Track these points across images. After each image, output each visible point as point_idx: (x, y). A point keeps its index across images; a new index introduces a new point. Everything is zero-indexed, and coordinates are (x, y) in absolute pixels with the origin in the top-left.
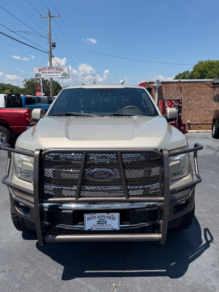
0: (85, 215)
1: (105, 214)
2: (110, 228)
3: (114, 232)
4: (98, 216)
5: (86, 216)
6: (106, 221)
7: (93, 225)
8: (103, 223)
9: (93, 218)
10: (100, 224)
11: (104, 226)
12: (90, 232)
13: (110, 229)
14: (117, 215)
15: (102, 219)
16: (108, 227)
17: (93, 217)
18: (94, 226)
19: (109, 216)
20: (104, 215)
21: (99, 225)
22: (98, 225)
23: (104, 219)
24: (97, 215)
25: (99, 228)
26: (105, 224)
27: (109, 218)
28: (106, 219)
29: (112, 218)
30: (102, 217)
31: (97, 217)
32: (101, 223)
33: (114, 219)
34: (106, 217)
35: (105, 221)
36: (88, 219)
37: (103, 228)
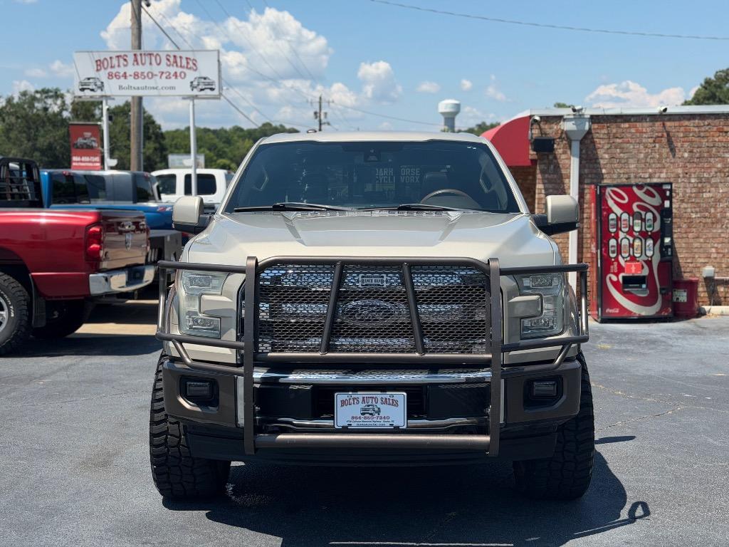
0: (336, 394)
1: (378, 395)
2: (387, 424)
3: (397, 431)
4: (363, 398)
5: (339, 397)
6: (379, 409)
7: (353, 418)
8: (372, 412)
9: (352, 401)
10: (366, 415)
11: (375, 420)
12: (345, 430)
13: (387, 426)
14: (401, 397)
15: (370, 403)
16: (382, 423)
17: (354, 399)
18: (355, 420)
19: (386, 399)
20: (374, 396)
21: (365, 418)
22: (362, 416)
23: (374, 403)
24: (360, 395)
25: (365, 423)
26: (377, 415)
27: (385, 402)
28: (379, 405)
29: (391, 401)
30: (370, 400)
31: (361, 400)
32: (370, 412)
33: (395, 403)
34: (380, 401)
35: (376, 409)
36: (343, 403)
37: (372, 423)
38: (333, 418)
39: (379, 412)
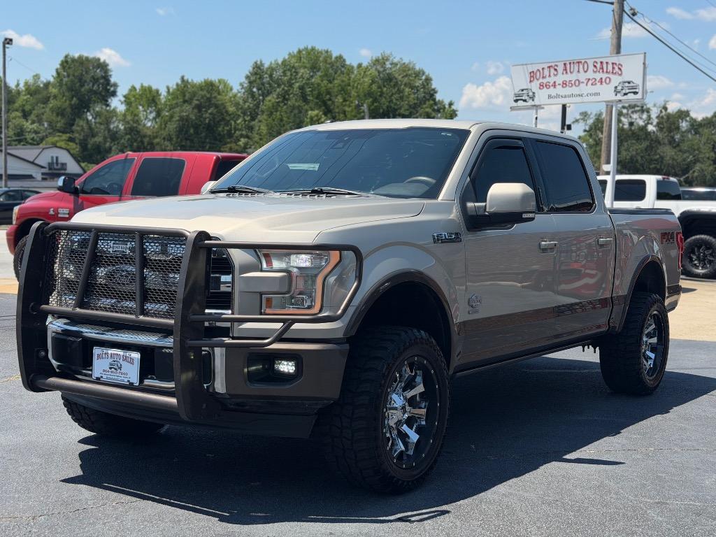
0: (94, 348)
1: (120, 352)
2: (126, 380)
3: (130, 387)
4: (111, 354)
5: (97, 351)
6: (121, 365)
7: (104, 371)
8: (117, 367)
9: (104, 355)
10: (113, 370)
11: (118, 375)
12: (98, 381)
14: (137, 356)
15: (115, 359)
16: (123, 378)
19: (126, 356)
20: (119, 353)
21: (112, 372)
23: (118, 360)
24: (110, 351)
25: (111, 377)
26: (119, 370)
27: (125, 359)
28: (121, 362)
29: (129, 360)
30: (116, 357)
31: (110, 356)
32: (115, 367)
33: (131, 361)
34: (122, 358)
35: (119, 365)
36: (99, 356)
37: (116, 377)
38: (91, 370)
39: (120, 368)
